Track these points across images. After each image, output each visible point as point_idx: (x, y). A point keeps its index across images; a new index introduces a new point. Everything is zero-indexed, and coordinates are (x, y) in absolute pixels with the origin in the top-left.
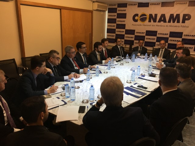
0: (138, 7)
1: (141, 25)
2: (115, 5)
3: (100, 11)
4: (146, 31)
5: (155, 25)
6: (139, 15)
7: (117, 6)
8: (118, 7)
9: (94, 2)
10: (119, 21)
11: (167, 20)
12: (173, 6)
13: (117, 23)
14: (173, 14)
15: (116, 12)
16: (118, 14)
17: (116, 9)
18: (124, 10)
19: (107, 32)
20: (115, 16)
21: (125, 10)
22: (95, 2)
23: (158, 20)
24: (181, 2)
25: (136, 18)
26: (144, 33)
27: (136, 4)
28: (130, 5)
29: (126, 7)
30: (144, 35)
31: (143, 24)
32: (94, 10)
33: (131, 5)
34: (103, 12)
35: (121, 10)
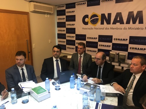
0: (87, 6)
1: (92, 29)
2: (63, 6)
4: (99, 35)
5: (110, 28)
6: (90, 17)
7: (65, 7)
8: (67, 8)
9: (30, 2)
13: (67, 27)
18: (72, 12)
21: (74, 11)
23: (112, 21)
25: (86, 20)
26: (97, 38)
27: (85, 3)
28: (78, 5)
29: (75, 7)
30: (97, 40)
31: (94, 27)
33: (80, 4)
35: (69, 12)
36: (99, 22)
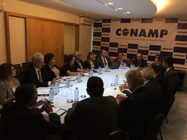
0: (121, 22)
1: (123, 39)
2: (100, 20)
3: (87, 25)
5: (137, 39)
6: (122, 30)
7: (102, 21)
8: (103, 22)
9: (80, 17)
10: (104, 35)
11: (147, 35)
12: (152, 22)
13: (102, 36)
14: (152, 30)
15: (101, 27)
16: (103, 28)
17: (101, 24)
18: (108, 25)
19: (93, 45)
20: (101, 30)
22: (82, 17)
24: (159, 19)
25: (119, 32)
27: (119, 20)
30: (127, 47)
31: (125, 38)
32: (81, 24)
34: (89, 26)
35: (105, 25)
36: (129, 34)
